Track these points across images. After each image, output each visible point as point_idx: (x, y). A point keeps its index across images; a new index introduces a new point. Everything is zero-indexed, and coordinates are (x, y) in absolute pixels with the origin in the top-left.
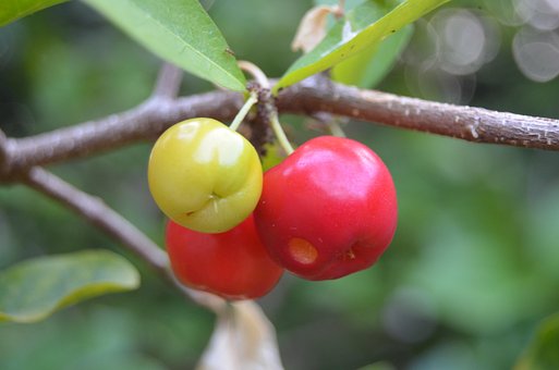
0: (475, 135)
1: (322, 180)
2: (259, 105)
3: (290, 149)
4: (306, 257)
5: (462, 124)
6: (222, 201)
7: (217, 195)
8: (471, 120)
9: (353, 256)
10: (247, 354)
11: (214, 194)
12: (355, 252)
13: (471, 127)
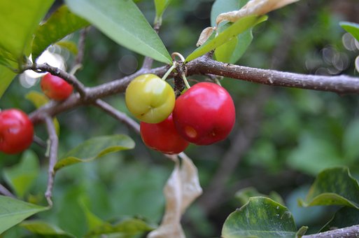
0: (271, 82)
1: (199, 100)
2: (177, 69)
3: (189, 87)
4: (192, 134)
5: (266, 77)
6: (155, 109)
7: (153, 107)
8: (270, 75)
9: (214, 134)
10: (187, 180)
11: (152, 106)
12: (216, 133)
13: (269, 78)
